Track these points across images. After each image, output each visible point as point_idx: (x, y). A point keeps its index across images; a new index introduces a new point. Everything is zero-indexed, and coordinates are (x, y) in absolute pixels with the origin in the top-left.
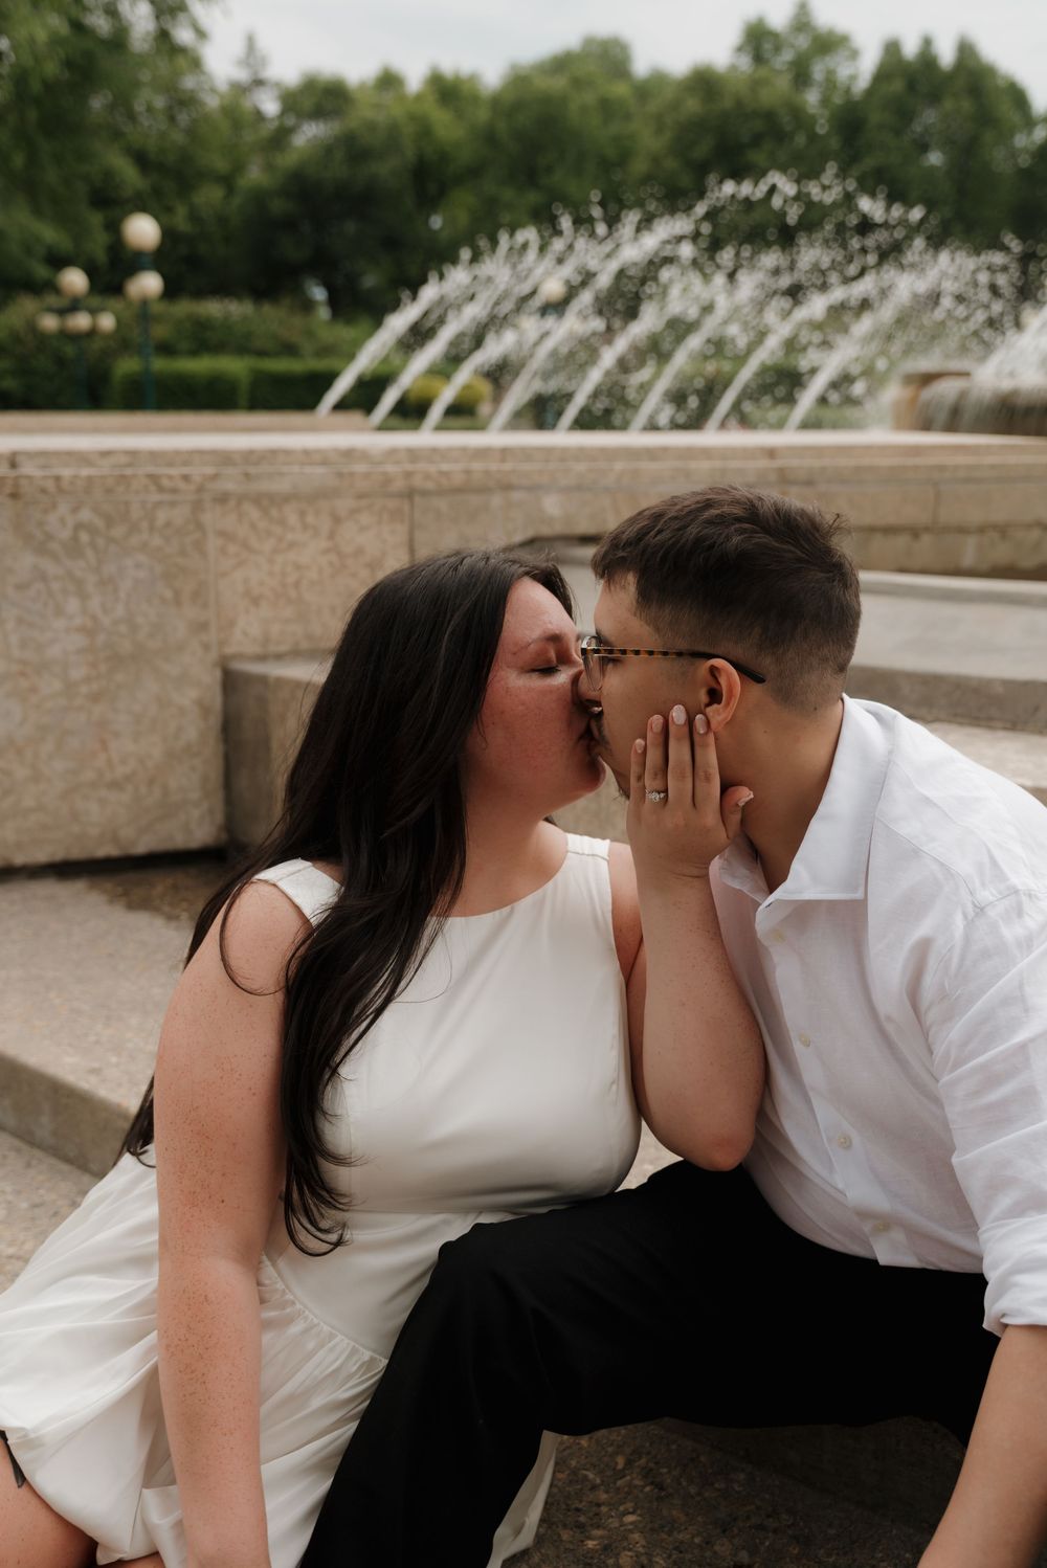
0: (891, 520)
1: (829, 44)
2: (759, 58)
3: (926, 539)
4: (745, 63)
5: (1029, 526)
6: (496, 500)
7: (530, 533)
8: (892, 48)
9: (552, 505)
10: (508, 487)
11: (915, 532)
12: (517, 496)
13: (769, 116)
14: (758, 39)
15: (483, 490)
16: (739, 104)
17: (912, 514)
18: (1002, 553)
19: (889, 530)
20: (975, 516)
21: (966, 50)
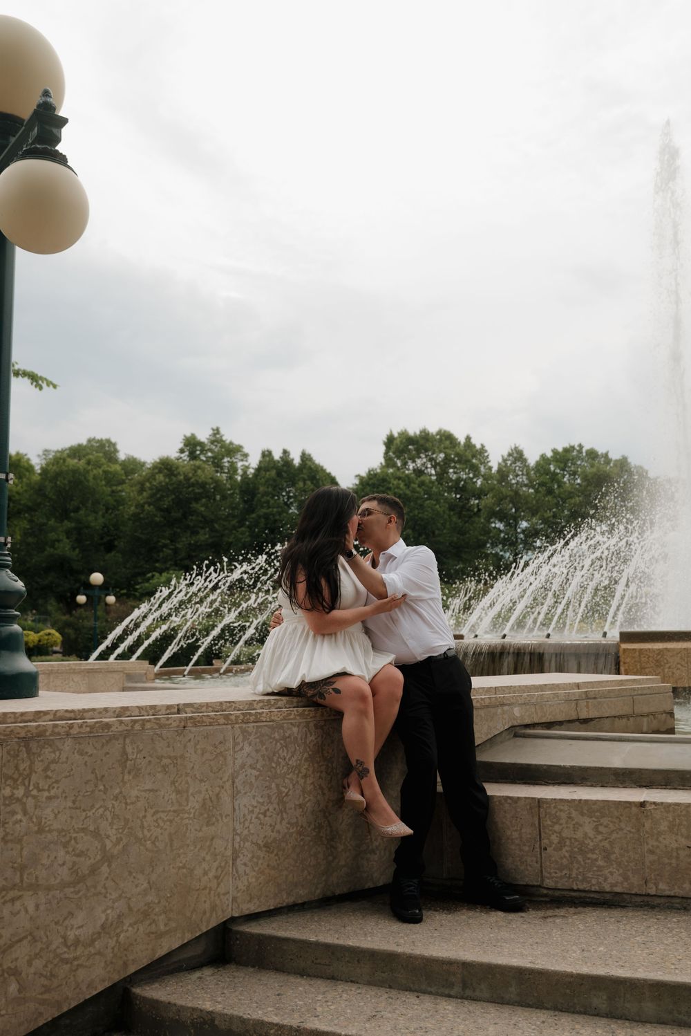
0: (621, 713)
1: (233, 450)
2: (193, 456)
3: (631, 719)
4: (185, 456)
5: (662, 713)
6: (499, 711)
7: (510, 725)
8: (267, 455)
9: (517, 711)
10: (503, 705)
11: (628, 717)
12: (506, 708)
13: (203, 485)
14: (192, 445)
15: (495, 706)
16: (187, 479)
17: (627, 710)
18: (655, 724)
19: (620, 717)
20: (646, 710)
21: (305, 458)
